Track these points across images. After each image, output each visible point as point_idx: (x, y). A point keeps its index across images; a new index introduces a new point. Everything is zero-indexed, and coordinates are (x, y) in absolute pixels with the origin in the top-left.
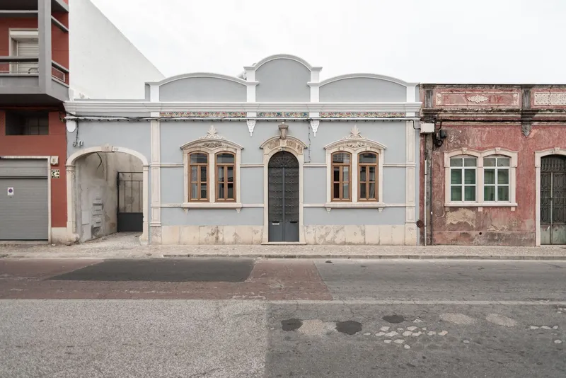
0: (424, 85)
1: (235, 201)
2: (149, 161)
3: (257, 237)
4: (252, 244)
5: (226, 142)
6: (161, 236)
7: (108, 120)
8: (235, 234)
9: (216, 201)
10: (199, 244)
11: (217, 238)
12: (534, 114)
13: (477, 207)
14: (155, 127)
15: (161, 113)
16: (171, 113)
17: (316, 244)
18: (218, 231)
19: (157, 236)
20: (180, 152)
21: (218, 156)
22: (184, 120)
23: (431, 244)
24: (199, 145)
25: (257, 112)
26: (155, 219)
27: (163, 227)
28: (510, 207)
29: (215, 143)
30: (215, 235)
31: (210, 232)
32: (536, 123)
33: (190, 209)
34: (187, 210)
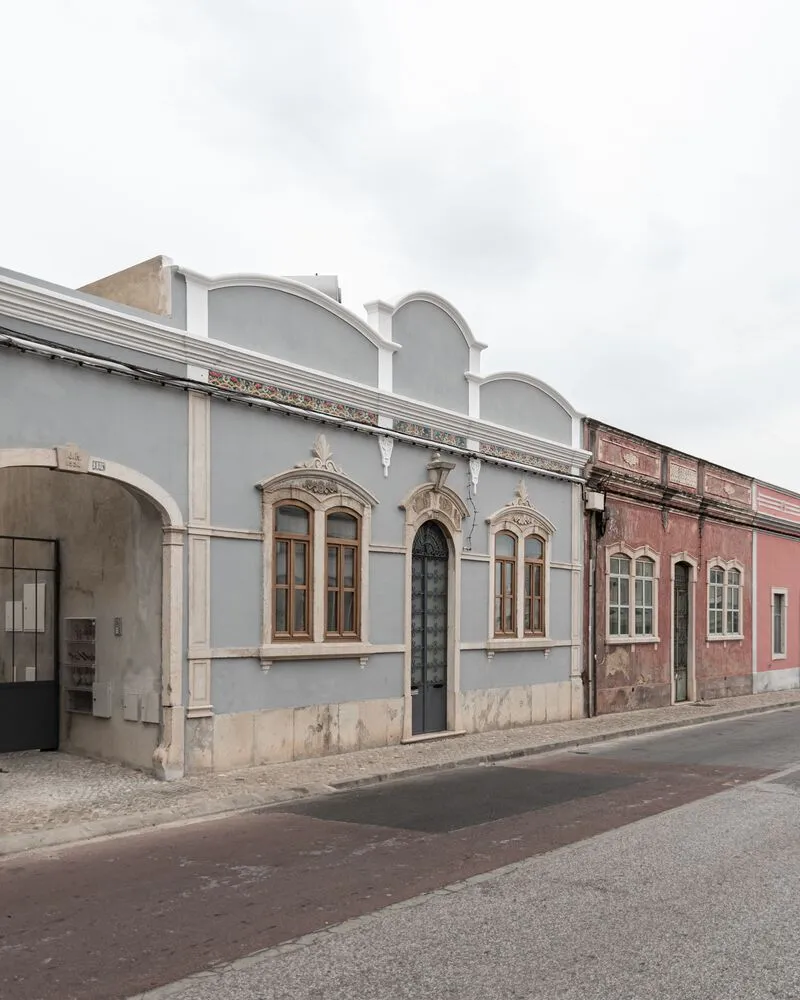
0: (591, 420)
1: (358, 639)
2: (186, 518)
3: (394, 727)
4: (386, 745)
5: (347, 484)
6: (211, 746)
7: (81, 363)
8: (360, 723)
9: (327, 639)
10: (294, 759)
11: (327, 738)
12: (672, 496)
13: (630, 645)
14: (199, 411)
15: (212, 374)
16: (235, 380)
17: (476, 732)
18: (330, 718)
19: (202, 747)
20: (255, 498)
21: (330, 517)
22: (269, 409)
23: (595, 715)
24: (297, 483)
25: (395, 419)
26: (198, 696)
27: (217, 718)
28: (653, 644)
29: (325, 482)
30: (324, 731)
31: (316, 725)
32: (672, 510)
33: (277, 661)
34: (267, 667)
